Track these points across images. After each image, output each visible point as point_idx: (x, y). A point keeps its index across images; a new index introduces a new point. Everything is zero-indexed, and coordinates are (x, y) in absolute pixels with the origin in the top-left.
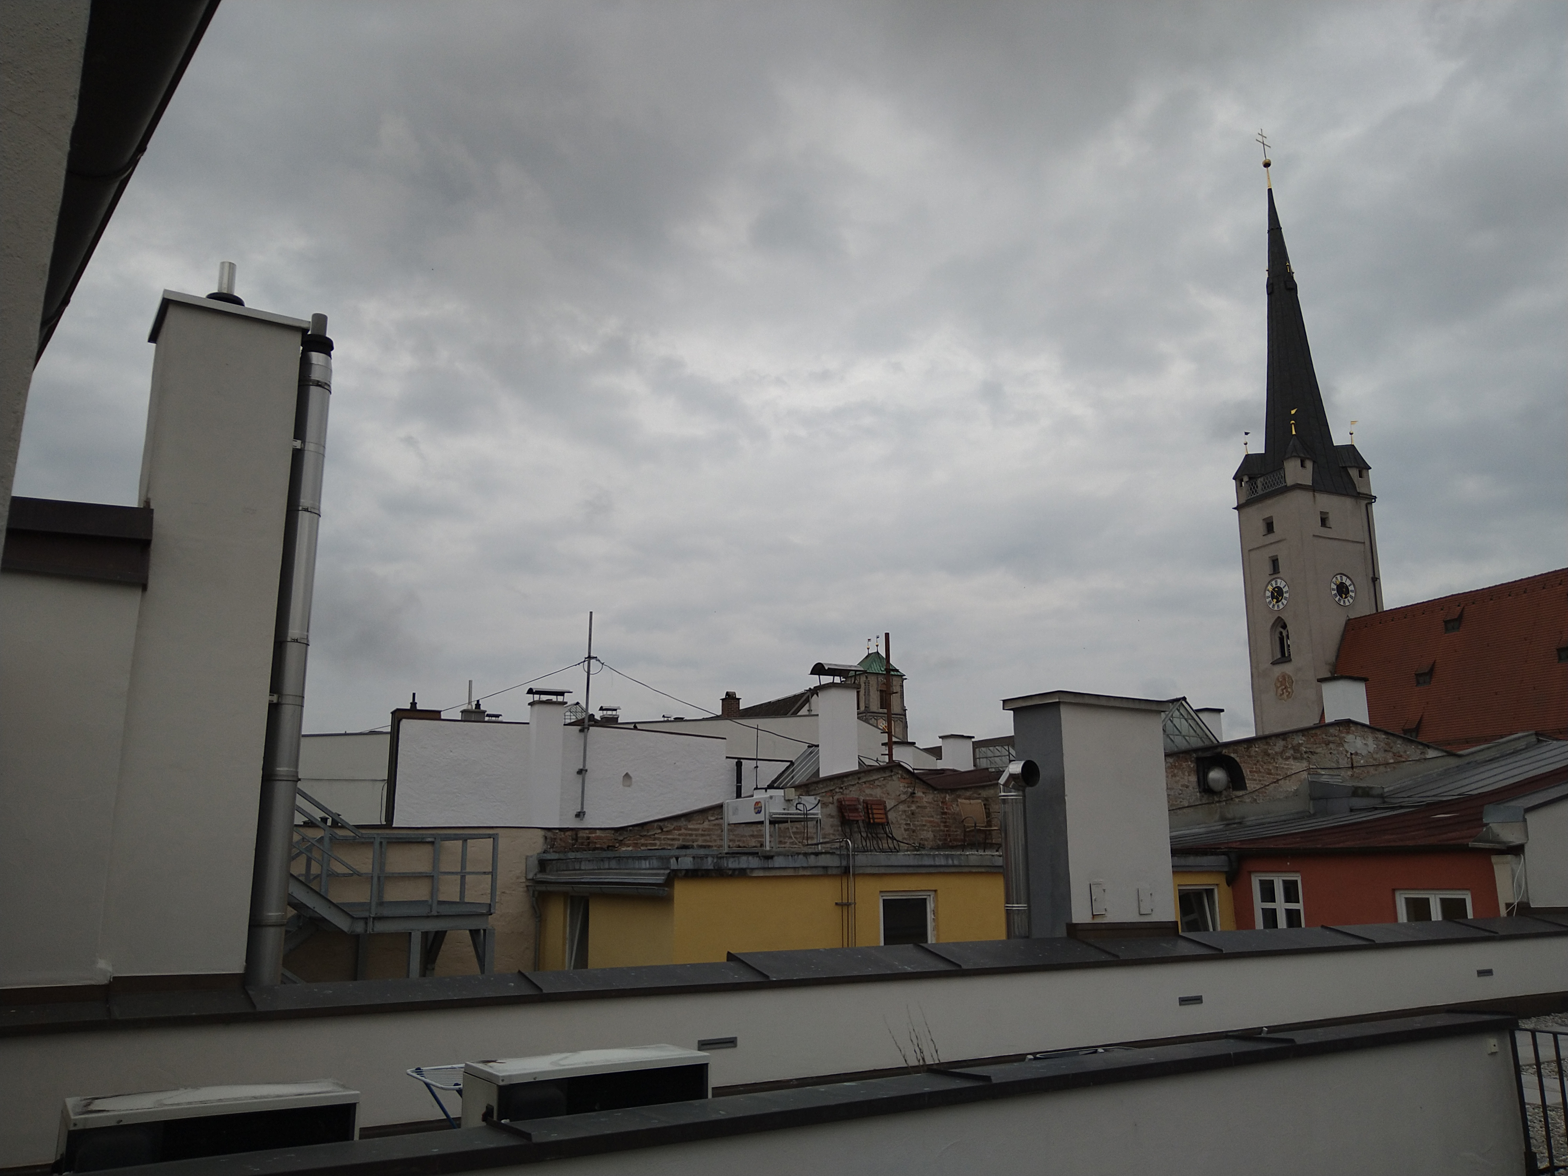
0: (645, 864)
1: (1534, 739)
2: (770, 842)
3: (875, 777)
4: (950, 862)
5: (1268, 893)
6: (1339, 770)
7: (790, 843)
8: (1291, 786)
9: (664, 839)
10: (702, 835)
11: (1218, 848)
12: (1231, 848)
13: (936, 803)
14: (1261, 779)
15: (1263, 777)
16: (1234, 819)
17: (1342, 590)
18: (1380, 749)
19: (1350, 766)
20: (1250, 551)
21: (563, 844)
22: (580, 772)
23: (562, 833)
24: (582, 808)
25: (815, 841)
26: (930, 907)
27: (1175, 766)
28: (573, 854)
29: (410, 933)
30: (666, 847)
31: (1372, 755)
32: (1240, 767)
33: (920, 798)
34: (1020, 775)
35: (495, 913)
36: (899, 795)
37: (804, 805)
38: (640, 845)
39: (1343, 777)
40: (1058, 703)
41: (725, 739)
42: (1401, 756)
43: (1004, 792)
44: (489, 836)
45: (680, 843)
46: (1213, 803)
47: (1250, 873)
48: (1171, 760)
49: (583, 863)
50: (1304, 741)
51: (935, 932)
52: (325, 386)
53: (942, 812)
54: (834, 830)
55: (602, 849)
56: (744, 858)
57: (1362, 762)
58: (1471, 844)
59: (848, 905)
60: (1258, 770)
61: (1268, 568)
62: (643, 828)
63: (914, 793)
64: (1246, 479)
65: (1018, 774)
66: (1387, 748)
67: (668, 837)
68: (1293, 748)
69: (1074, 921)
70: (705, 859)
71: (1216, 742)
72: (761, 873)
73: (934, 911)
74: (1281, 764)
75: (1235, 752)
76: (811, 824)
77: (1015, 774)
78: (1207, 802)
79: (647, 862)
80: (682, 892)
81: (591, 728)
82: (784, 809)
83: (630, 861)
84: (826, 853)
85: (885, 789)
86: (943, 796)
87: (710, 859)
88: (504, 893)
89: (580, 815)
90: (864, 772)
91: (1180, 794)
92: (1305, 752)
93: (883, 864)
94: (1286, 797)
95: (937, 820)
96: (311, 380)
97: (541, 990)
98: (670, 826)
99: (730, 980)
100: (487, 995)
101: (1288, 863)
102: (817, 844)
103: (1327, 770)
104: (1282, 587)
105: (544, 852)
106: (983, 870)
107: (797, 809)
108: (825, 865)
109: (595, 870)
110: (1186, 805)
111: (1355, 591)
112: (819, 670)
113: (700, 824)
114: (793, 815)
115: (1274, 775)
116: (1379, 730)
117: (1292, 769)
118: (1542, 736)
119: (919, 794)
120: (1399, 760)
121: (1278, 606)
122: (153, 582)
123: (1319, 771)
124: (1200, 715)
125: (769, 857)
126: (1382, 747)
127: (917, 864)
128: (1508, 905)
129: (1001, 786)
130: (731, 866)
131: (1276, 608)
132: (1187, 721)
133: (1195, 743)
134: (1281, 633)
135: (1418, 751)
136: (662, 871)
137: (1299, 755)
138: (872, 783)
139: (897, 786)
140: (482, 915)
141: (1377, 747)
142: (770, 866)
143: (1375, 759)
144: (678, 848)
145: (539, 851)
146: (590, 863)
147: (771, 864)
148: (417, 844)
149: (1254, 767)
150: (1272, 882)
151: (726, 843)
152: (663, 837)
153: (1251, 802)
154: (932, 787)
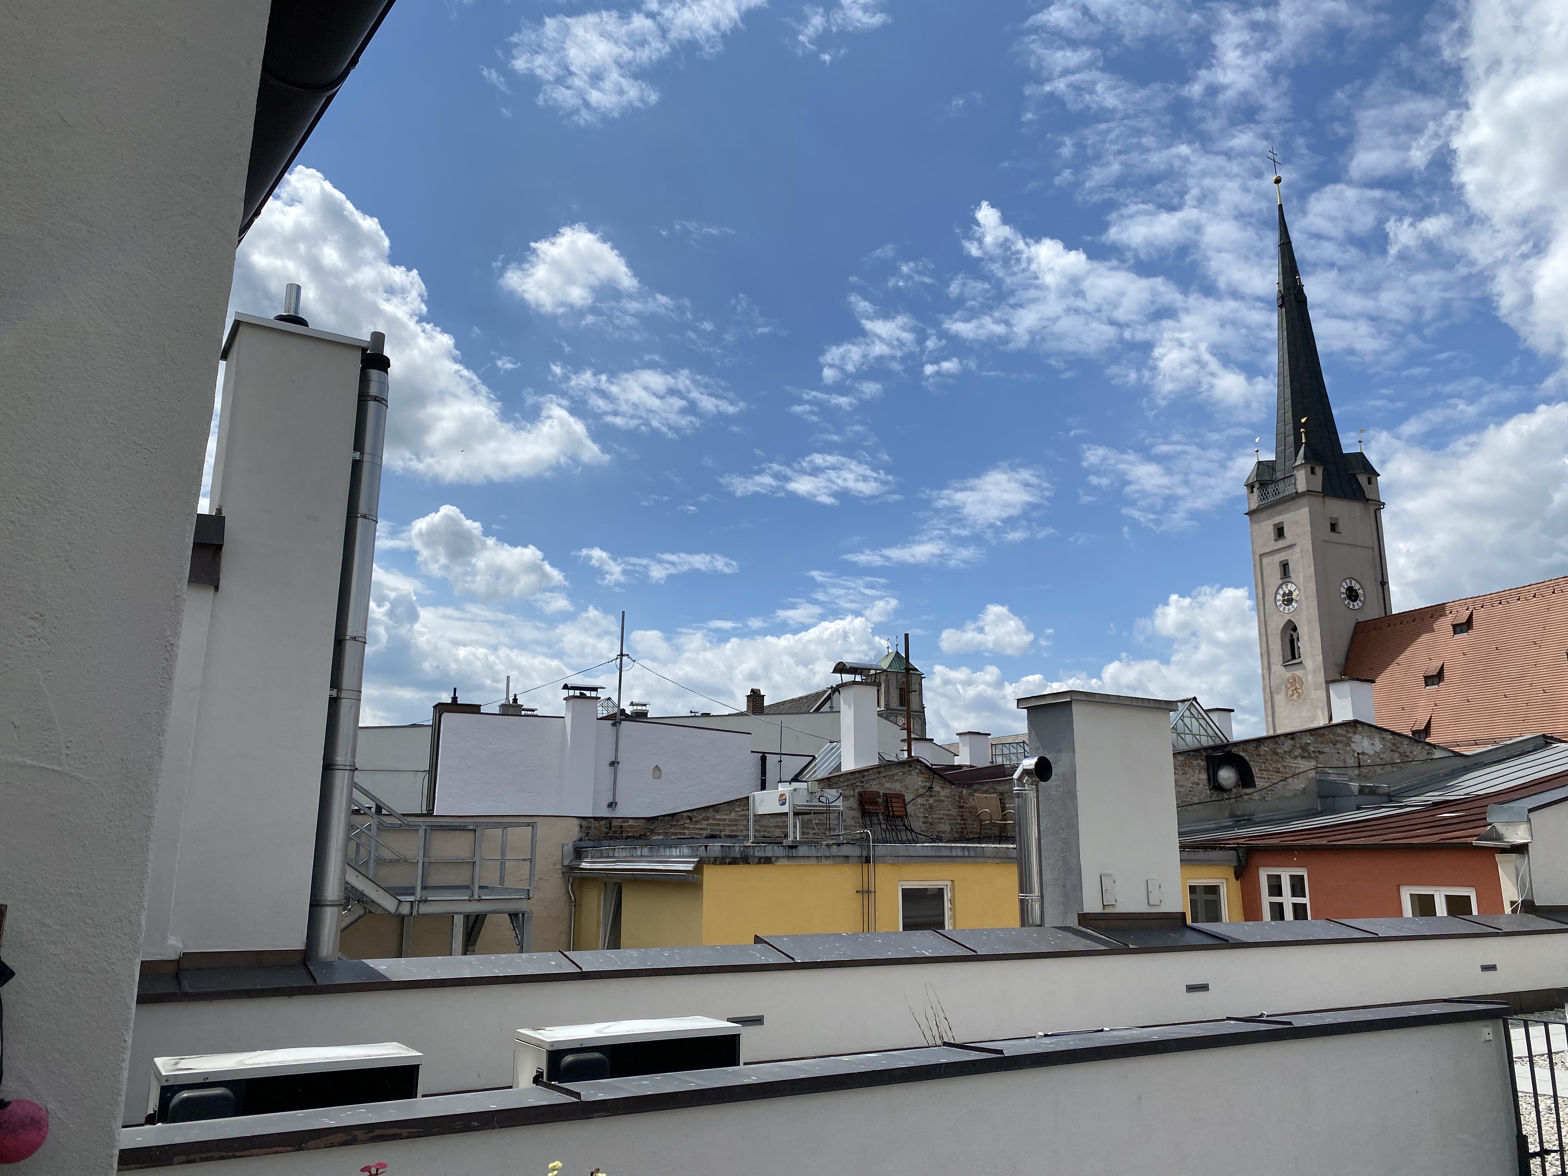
0: (675, 852)
2: (795, 832)
3: (894, 772)
4: (966, 853)
5: (1276, 889)
6: (1346, 769)
7: (813, 834)
8: (1299, 784)
9: (693, 828)
10: (730, 825)
11: (1228, 844)
12: (1238, 844)
13: (953, 797)
14: (1268, 777)
15: (1272, 775)
16: (1243, 816)
17: (1352, 594)
18: (1387, 750)
19: (1357, 765)
20: (1260, 555)
21: (598, 833)
22: (613, 764)
23: (597, 822)
24: (614, 798)
25: (836, 832)
26: (947, 896)
27: (1186, 764)
28: (607, 842)
29: (453, 916)
30: (694, 836)
31: (1380, 755)
32: (1249, 765)
33: (938, 792)
34: (1034, 771)
35: (532, 898)
36: (918, 789)
37: (826, 797)
38: (670, 834)
39: (1350, 775)
40: (1071, 702)
41: (751, 734)
42: (1408, 757)
43: (1018, 786)
44: (528, 825)
45: (709, 832)
46: (1223, 800)
47: (1258, 868)
48: (1181, 758)
49: (617, 850)
50: (1313, 741)
51: (952, 918)
52: (381, 400)
53: (959, 806)
54: (855, 822)
55: (634, 837)
56: (770, 847)
57: (1369, 761)
58: (1475, 842)
59: (869, 892)
60: (1266, 768)
61: (1278, 571)
62: (672, 818)
63: (933, 788)
64: (1257, 485)
65: (1032, 770)
66: (1394, 748)
68: (1301, 748)
69: (1086, 910)
70: (732, 847)
71: (1225, 741)
72: (785, 862)
73: (950, 900)
74: (1289, 763)
75: (1245, 750)
76: (833, 816)
77: (1029, 770)
78: (1216, 799)
79: (678, 850)
80: (713, 877)
81: (622, 722)
82: (808, 802)
83: (661, 849)
84: (847, 843)
85: (904, 783)
86: (960, 790)
87: (737, 849)
88: (541, 879)
89: (612, 805)
90: (884, 766)
91: (1190, 791)
92: (1313, 751)
93: (901, 854)
94: (1295, 796)
95: (954, 814)
96: (369, 396)
97: (581, 969)
98: (699, 817)
99: (758, 961)
100: (530, 972)
101: (1295, 859)
102: (839, 835)
103: (1334, 769)
104: (1292, 590)
105: (579, 840)
106: (998, 861)
107: (820, 801)
108: (847, 853)
109: (628, 857)
110: (1197, 802)
111: (1364, 595)
112: (840, 668)
113: (727, 815)
114: (816, 807)
115: (1283, 774)
116: (1386, 731)
117: (1300, 768)
118: (1549, 739)
119: (937, 788)
120: (1407, 760)
121: (1289, 609)
122: (223, 583)
123: (1327, 770)
124: (1211, 715)
125: (793, 847)
126: (1390, 747)
127: (934, 854)
128: (1512, 903)
129: (1016, 781)
130: (757, 854)
131: (1286, 611)
132: (1198, 721)
133: (1206, 742)
134: (1292, 636)
135: (1425, 751)
136: (692, 859)
138: (891, 777)
139: (916, 781)
140: (521, 899)
141: (1385, 748)
142: (794, 855)
143: (1382, 759)
144: (706, 837)
145: (575, 839)
146: (624, 850)
147: (794, 852)
148: (459, 832)
149: (1263, 765)
150: (1279, 876)
151: (751, 833)
152: (692, 826)
153: (1260, 800)
154: (950, 782)
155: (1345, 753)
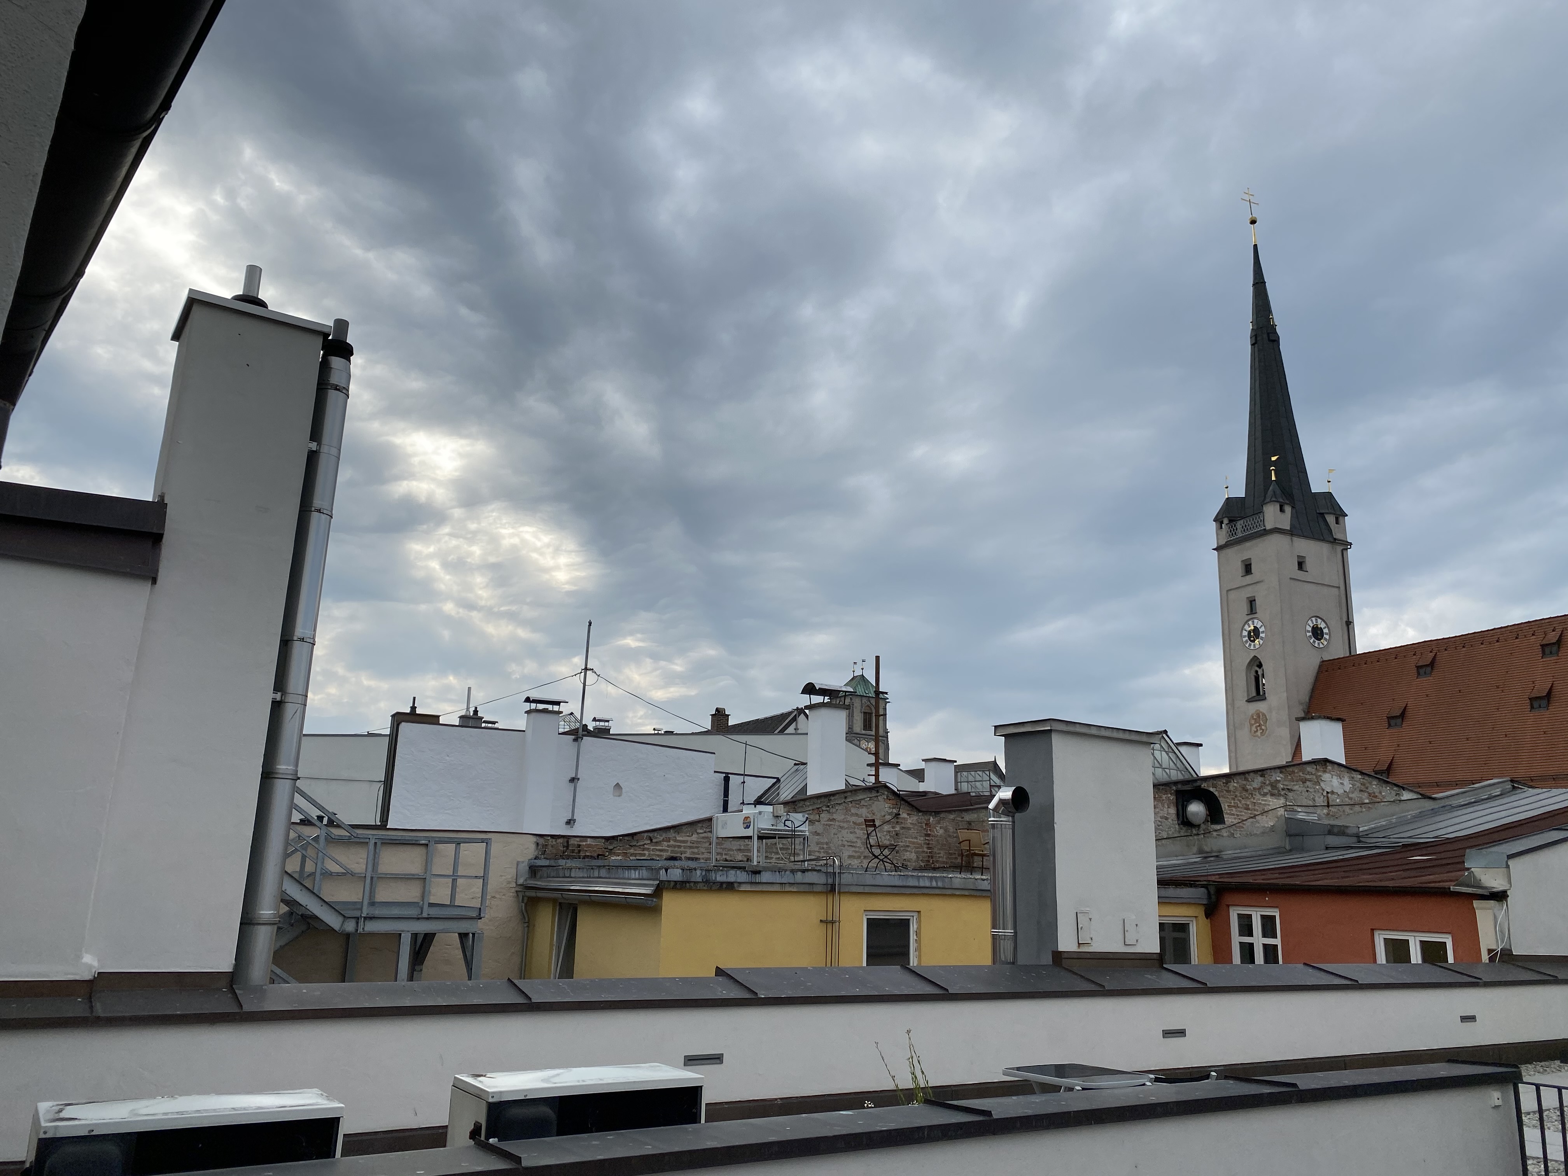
0: (634, 874)
1: (1509, 786)
2: (758, 857)
3: (861, 797)
4: (934, 884)
5: (1246, 928)
6: (1315, 807)
7: (776, 858)
8: (1267, 822)
9: (653, 850)
10: (691, 847)
11: (1198, 881)
12: (1209, 881)
13: (920, 824)
14: (1238, 813)
15: (1241, 812)
16: (1211, 852)
17: (1317, 633)
18: (1355, 789)
19: (1326, 804)
20: (1228, 591)
21: (554, 851)
22: (573, 780)
23: (554, 840)
24: (573, 815)
25: (801, 858)
26: (913, 927)
27: (1160, 798)
28: (565, 861)
29: (401, 934)
30: (654, 857)
31: (1347, 793)
32: (1219, 800)
33: (904, 818)
34: (1011, 801)
35: (484, 917)
36: (884, 816)
37: (792, 821)
38: (629, 855)
39: (1319, 815)
40: (1050, 731)
41: (714, 753)
42: (1376, 797)
43: (994, 818)
44: (483, 841)
45: (669, 854)
46: (1191, 836)
47: (1228, 906)
48: (1157, 792)
49: (573, 870)
50: (1281, 777)
51: (917, 953)
52: (343, 390)
53: (925, 834)
54: (820, 848)
55: (592, 857)
56: (732, 872)
57: (1338, 800)
58: (1453, 888)
59: (833, 922)
60: (1236, 805)
61: (1245, 608)
62: (633, 838)
63: (899, 814)
64: (1226, 521)
65: (1008, 800)
66: (1363, 788)
67: (657, 848)
68: (1271, 784)
69: (1062, 948)
70: (694, 871)
71: (1196, 776)
72: (748, 888)
73: (916, 932)
74: (1259, 800)
75: (1214, 786)
76: (798, 841)
77: (1005, 800)
78: (1186, 834)
79: (637, 872)
80: (671, 902)
81: (584, 738)
82: (773, 825)
83: (620, 871)
84: (813, 870)
85: (870, 809)
86: (926, 818)
87: (698, 872)
88: (494, 897)
89: (570, 822)
90: (851, 791)
91: (1159, 826)
92: (1282, 789)
93: (868, 884)
94: (1263, 833)
95: (920, 842)
96: (328, 384)
97: (530, 999)
98: (659, 837)
99: (719, 996)
100: (476, 1002)
101: (1267, 899)
102: (804, 861)
103: (1303, 807)
104: (1258, 627)
105: (535, 859)
106: (966, 893)
107: (785, 825)
108: (813, 882)
109: (585, 878)
110: (1169, 836)
111: (1329, 634)
112: (810, 689)
113: (688, 836)
114: (781, 831)
115: (1252, 811)
116: (1355, 770)
117: (1269, 805)
118: (1516, 784)
119: (904, 815)
120: (1375, 801)
121: (1254, 646)
122: (161, 576)
123: (1296, 808)
124: (1181, 749)
125: (757, 872)
126: (1358, 787)
127: (901, 884)
128: (1490, 951)
129: (991, 811)
130: (720, 877)
131: (1252, 648)
132: (1168, 754)
133: (1175, 775)
134: (1257, 672)
135: (1393, 792)
136: (651, 882)
137: (1276, 791)
138: (858, 803)
139: (882, 806)
140: (472, 918)
141: (1353, 788)
142: (757, 881)
143: (1351, 799)
144: (665, 859)
145: (531, 856)
146: (581, 870)
147: (758, 879)
148: (410, 846)
149: (1232, 802)
150: (1250, 917)
151: (714, 856)
152: (652, 848)
153: (1228, 836)
154: (916, 808)
155: (1315, 791)
